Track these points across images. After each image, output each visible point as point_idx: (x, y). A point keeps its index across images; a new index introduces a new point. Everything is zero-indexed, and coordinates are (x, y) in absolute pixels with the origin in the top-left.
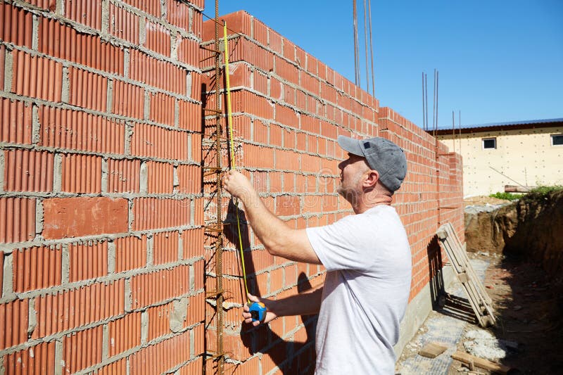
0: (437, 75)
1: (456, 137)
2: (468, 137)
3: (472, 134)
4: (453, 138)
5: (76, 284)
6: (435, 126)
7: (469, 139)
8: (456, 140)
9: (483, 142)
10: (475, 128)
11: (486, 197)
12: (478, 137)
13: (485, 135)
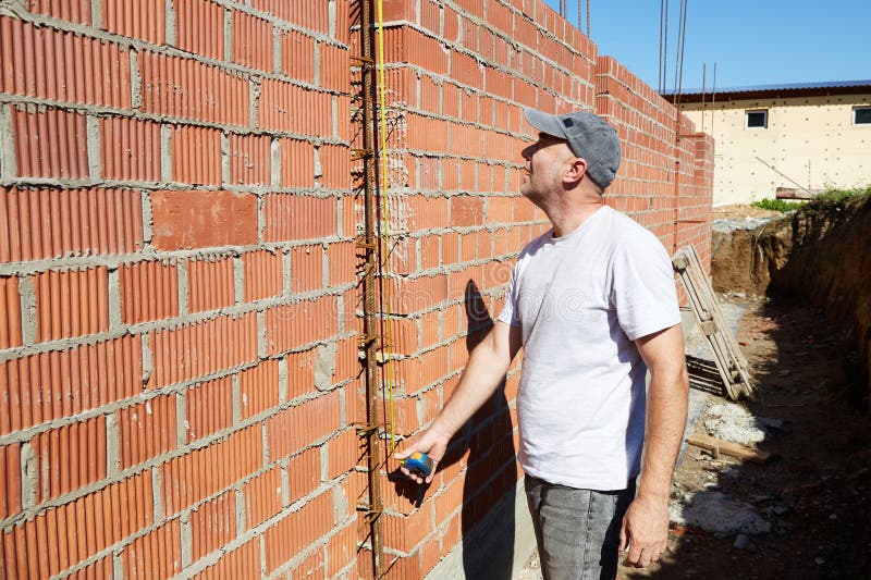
1: (706, 107)
2: (723, 107)
4: (701, 109)
6: (678, 88)
7: (725, 111)
8: (705, 111)
9: (747, 117)
10: (736, 93)
12: (740, 108)
13: (751, 106)
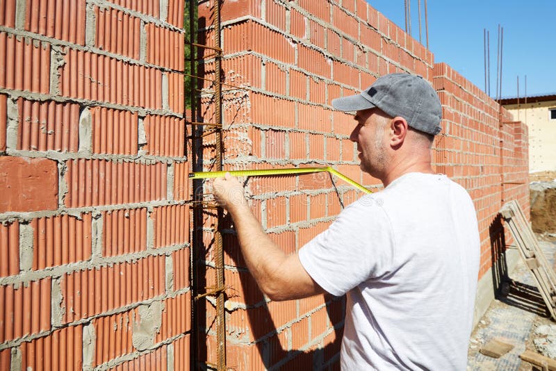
0: (501, 31)
1: (520, 107)
2: (532, 107)
3: (537, 103)
4: (515, 108)
6: (499, 95)
7: (534, 109)
8: (521, 110)
9: (550, 112)
10: (541, 97)
11: (552, 172)
12: (544, 106)
13: (552, 105)
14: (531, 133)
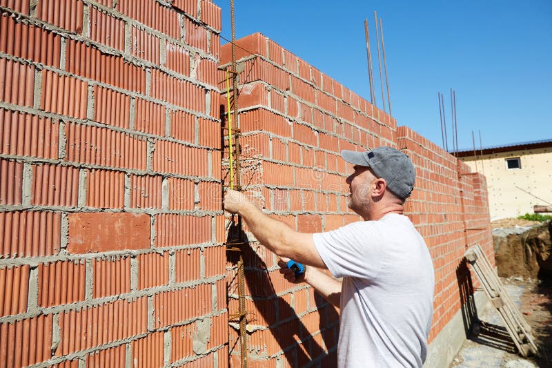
0: (453, 94)
1: (478, 159)
2: (490, 158)
3: (494, 154)
4: (474, 160)
5: (100, 300)
6: (456, 149)
7: (491, 160)
8: (478, 162)
9: (506, 163)
10: (497, 149)
11: (514, 219)
12: (500, 157)
13: (508, 156)
14: (489, 183)
